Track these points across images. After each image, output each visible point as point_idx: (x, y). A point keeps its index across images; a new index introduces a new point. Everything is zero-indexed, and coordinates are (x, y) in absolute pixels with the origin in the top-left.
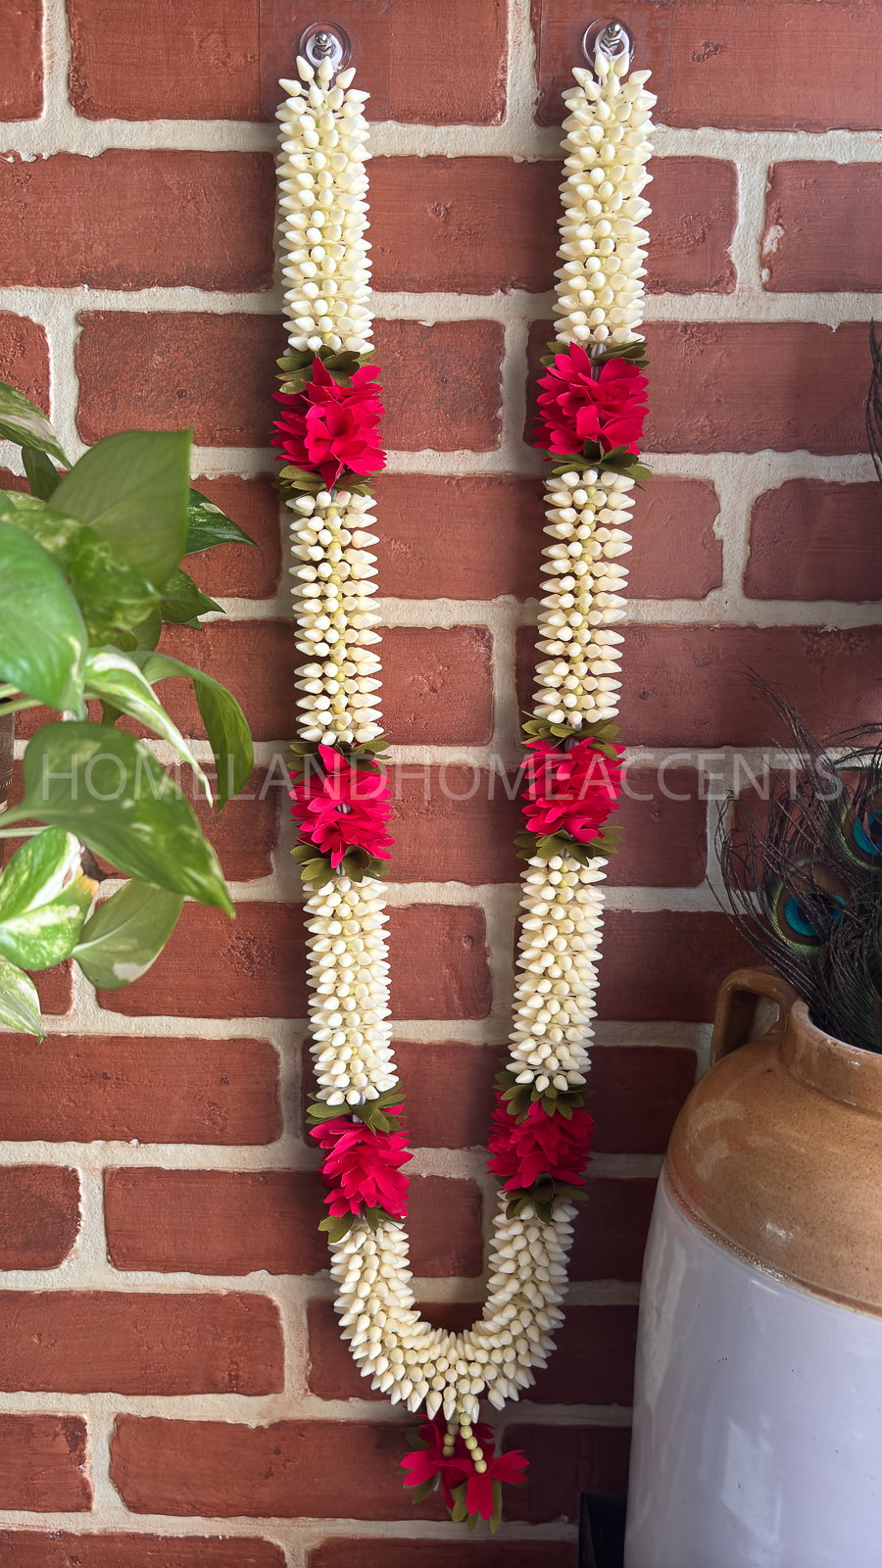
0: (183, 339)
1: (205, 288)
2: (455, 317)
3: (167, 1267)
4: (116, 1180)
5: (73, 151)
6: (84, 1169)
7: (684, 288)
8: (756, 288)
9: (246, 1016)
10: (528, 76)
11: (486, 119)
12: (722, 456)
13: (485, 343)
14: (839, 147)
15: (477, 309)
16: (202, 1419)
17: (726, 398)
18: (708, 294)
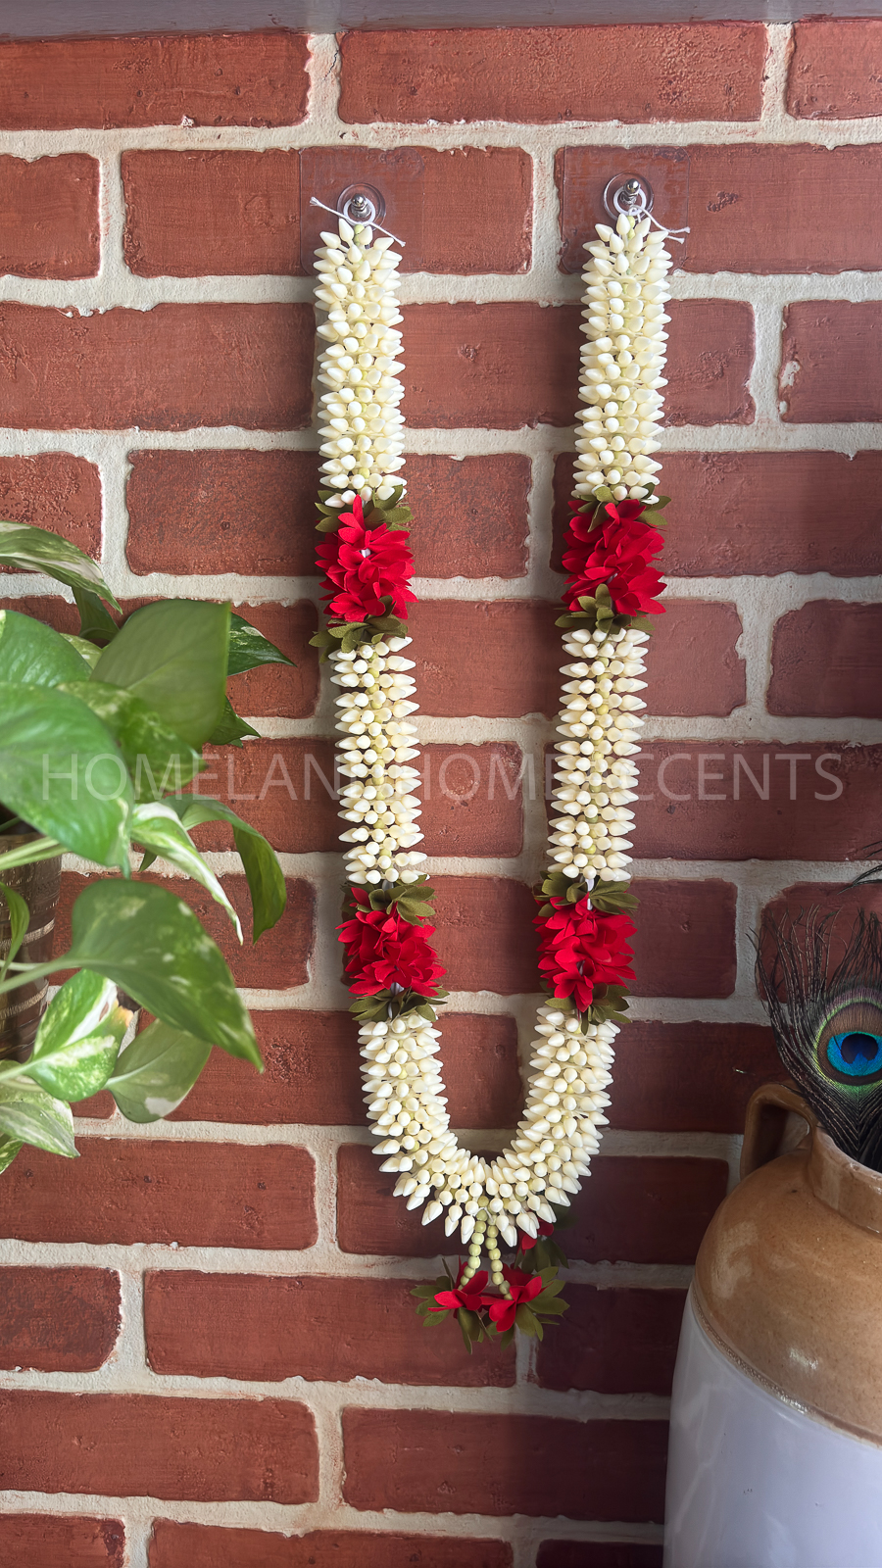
0: (227, 475)
1: (248, 427)
2: (484, 451)
3: (204, 1372)
4: (156, 1283)
5: (127, 306)
6: (125, 1271)
7: (705, 420)
8: (775, 419)
9: (282, 1122)
10: (552, 229)
11: (512, 268)
12: (743, 579)
13: (512, 475)
14: (852, 287)
15: (505, 444)
16: (238, 1526)
17: (746, 524)
18: (727, 426)
